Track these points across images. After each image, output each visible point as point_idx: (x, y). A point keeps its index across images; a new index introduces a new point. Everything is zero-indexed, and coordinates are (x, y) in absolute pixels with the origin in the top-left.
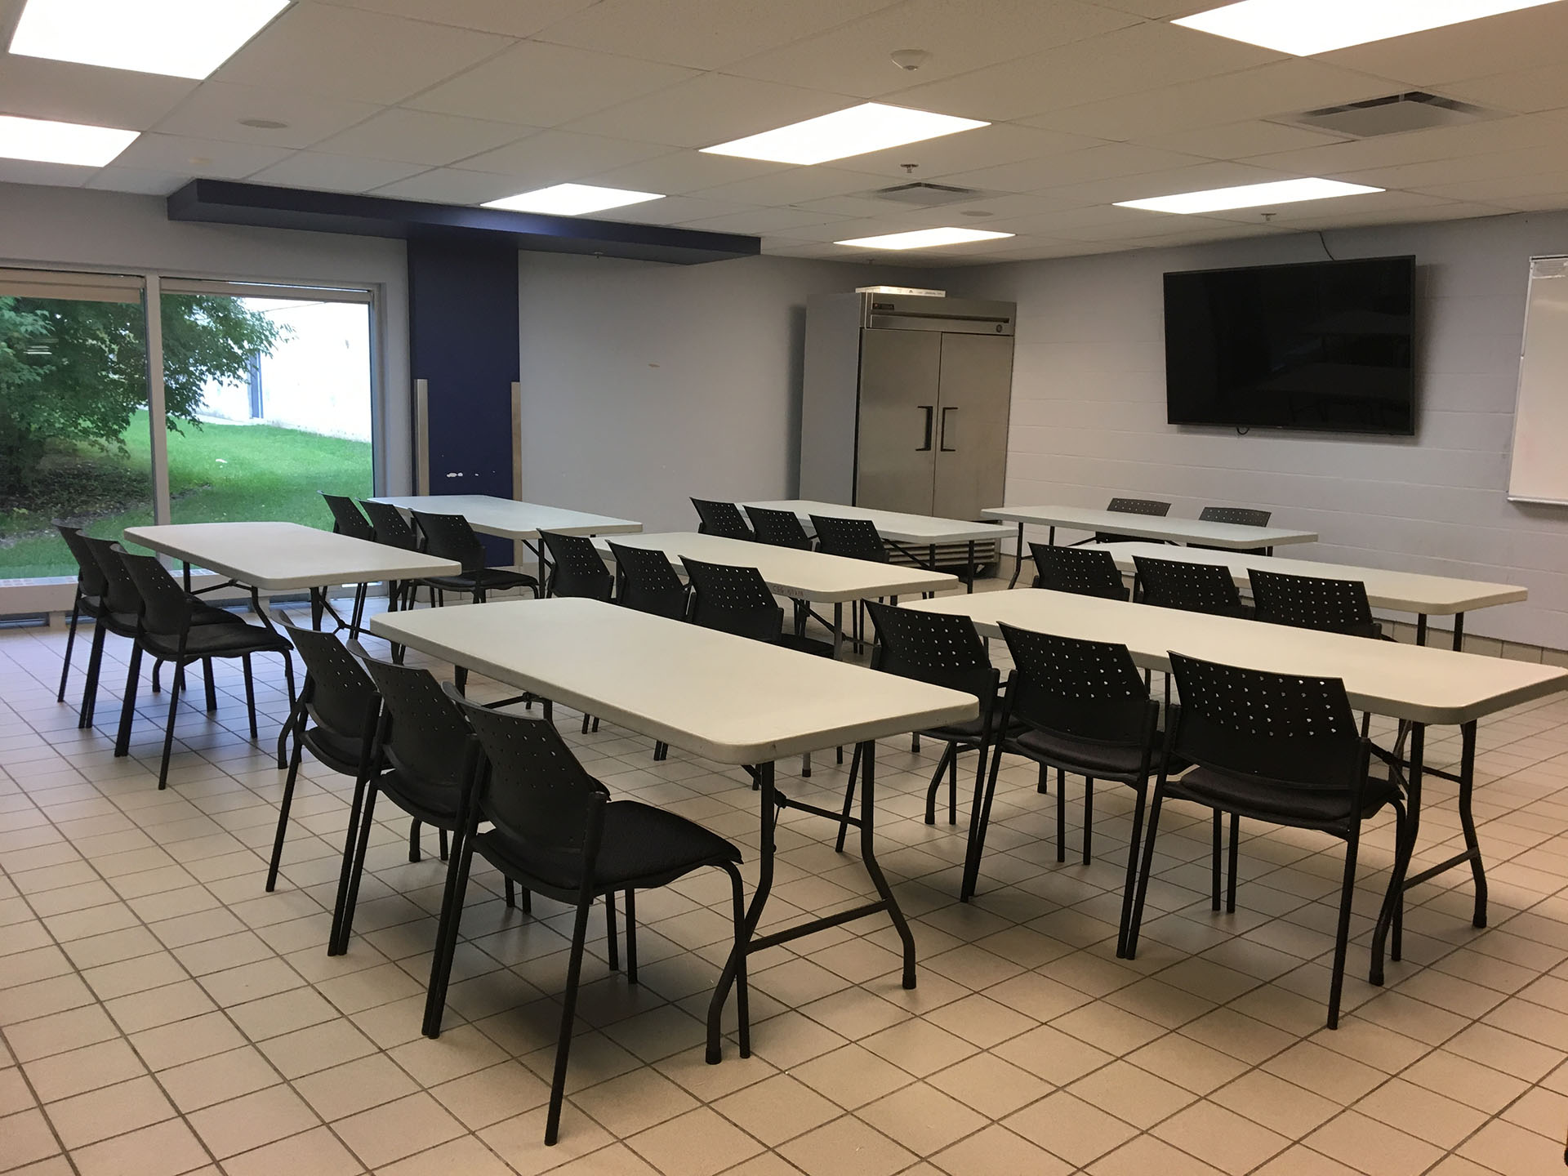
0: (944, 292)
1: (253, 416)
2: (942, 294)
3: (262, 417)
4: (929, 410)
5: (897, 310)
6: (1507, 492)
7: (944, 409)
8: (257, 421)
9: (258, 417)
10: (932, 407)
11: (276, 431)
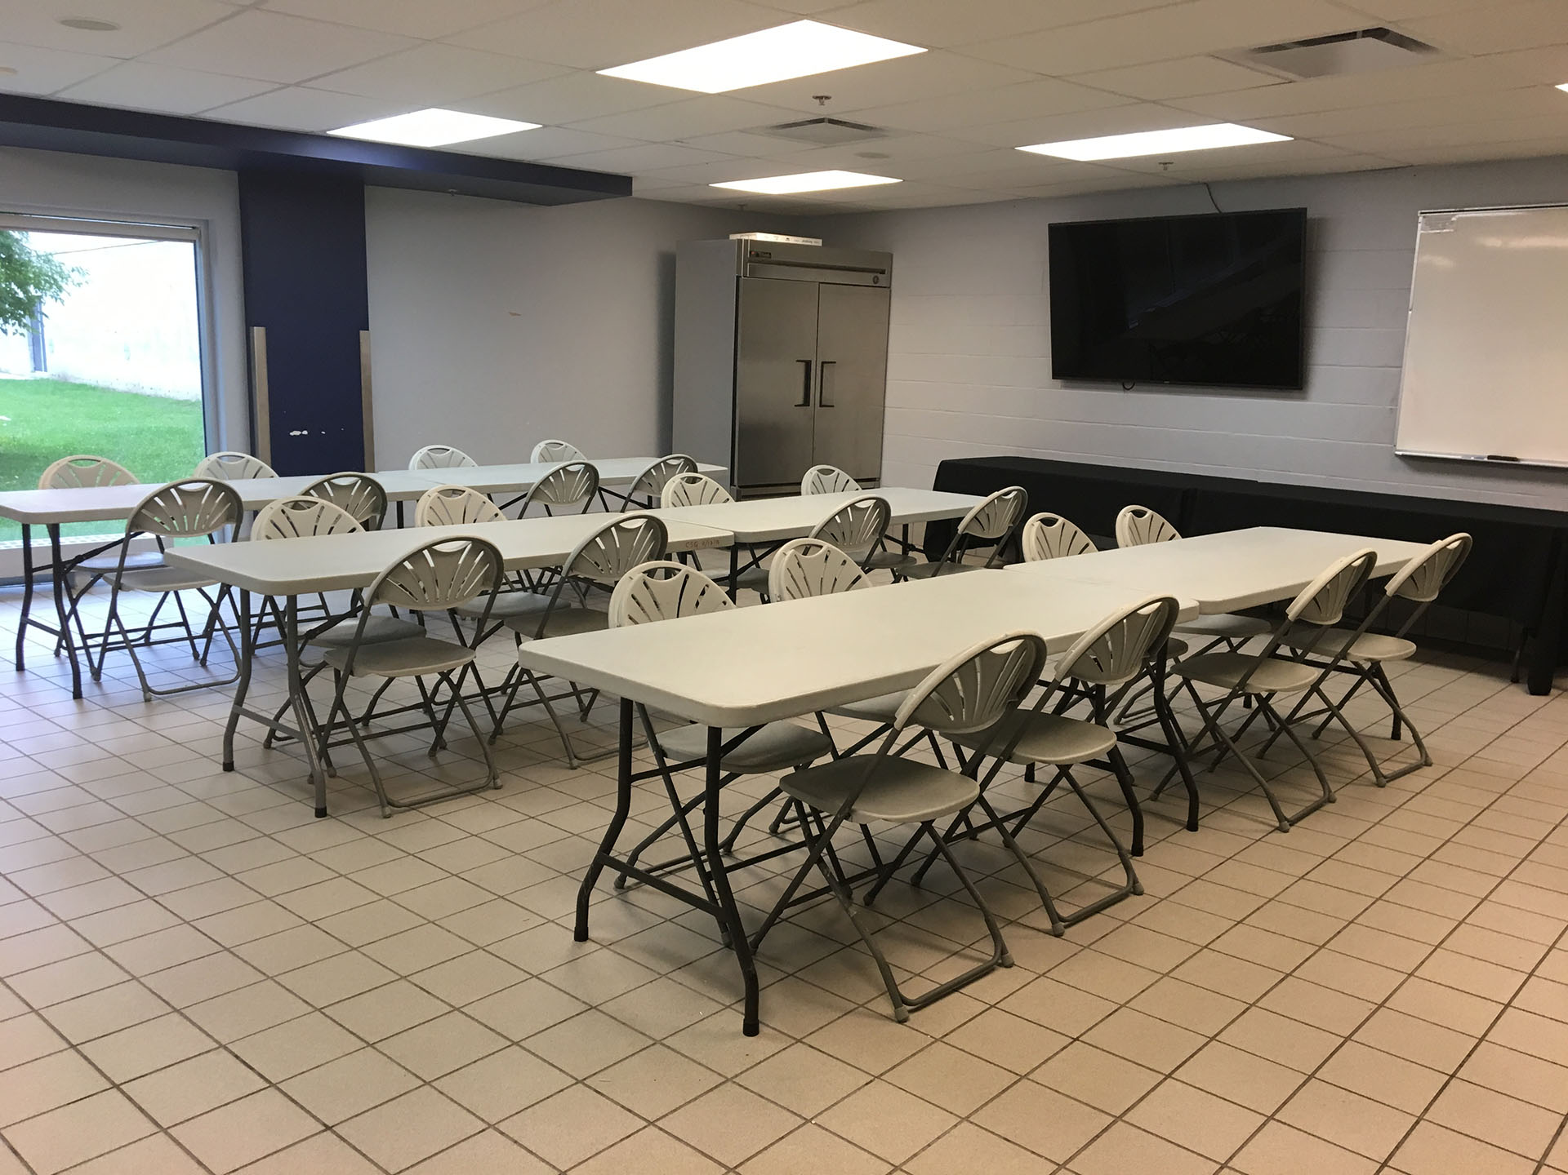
0: (821, 241)
1: (35, 369)
2: (818, 242)
3: (46, 370)
4: (808, 364)
5: (773, 258)
6: (1395, 446)
7: (823, 363)
8: (40, 375)
9: (41, 370)
10: (811, 361)
11: (63, 386)
